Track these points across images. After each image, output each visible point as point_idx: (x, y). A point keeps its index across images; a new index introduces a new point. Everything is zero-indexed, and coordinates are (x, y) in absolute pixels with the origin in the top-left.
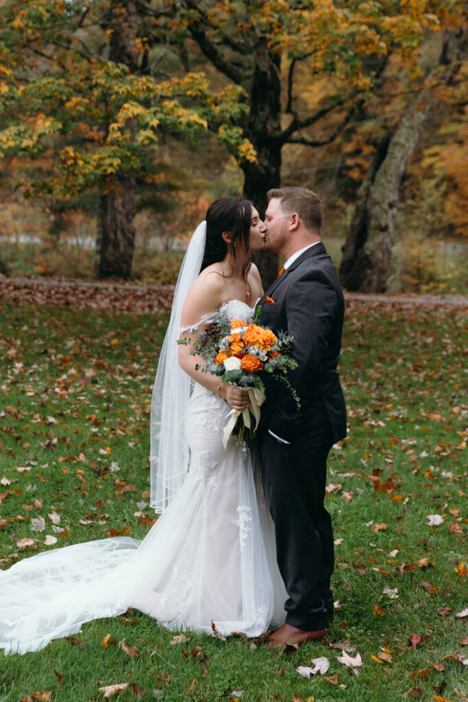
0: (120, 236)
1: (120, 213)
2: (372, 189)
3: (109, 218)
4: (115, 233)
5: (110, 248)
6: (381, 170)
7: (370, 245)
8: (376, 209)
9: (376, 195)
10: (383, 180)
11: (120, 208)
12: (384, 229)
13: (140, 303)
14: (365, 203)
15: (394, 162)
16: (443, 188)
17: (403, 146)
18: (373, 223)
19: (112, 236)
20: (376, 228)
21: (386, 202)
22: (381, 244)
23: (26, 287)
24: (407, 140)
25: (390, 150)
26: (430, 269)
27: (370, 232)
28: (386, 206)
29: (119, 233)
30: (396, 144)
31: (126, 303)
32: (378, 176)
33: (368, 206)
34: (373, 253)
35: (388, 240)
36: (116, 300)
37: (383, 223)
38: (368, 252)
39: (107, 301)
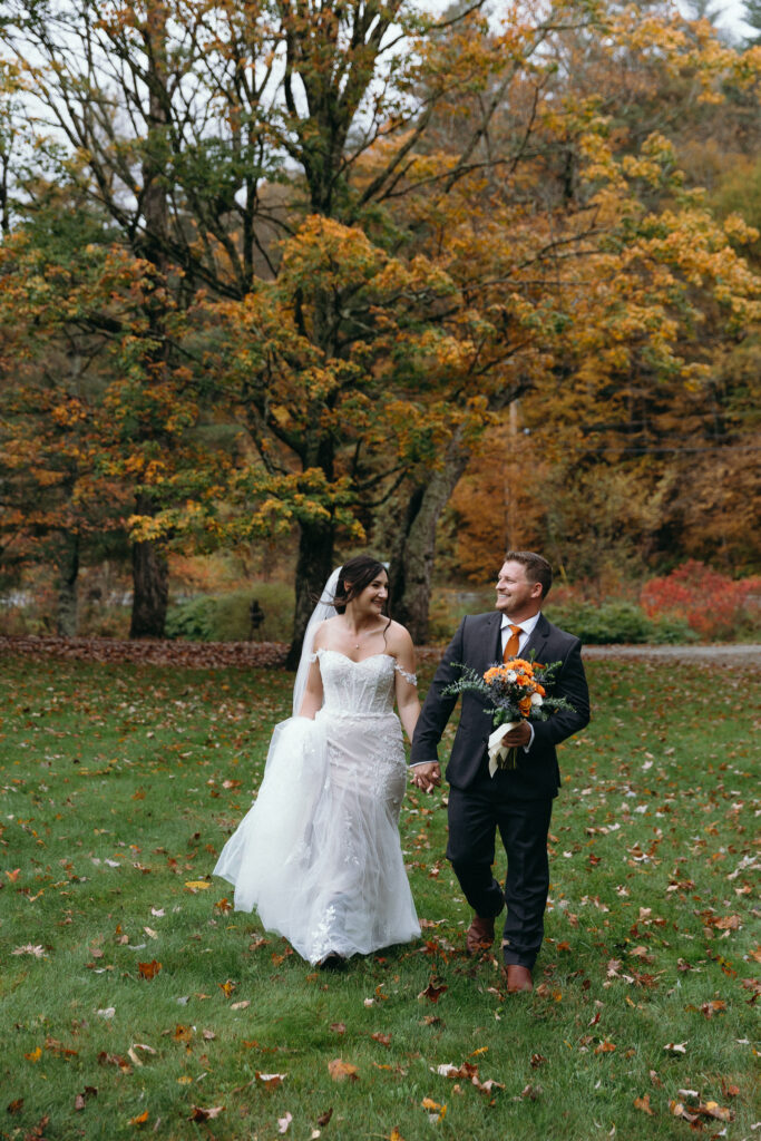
0: (154, 593)
1: (154, 570)
2: (408, 541)
3: (142, 575)
4: (149, 591)
5: (144, 606)
6: (416, 522)
7: (408, 597)
8: (413, 561)
9: (412, 548)
10: (418, 533)
11: (154, 565)
12: (421, 581)
13: (197, 659)
14: (401, 555)
15: (428, 514)
16: (452, 527)
17: (437, 498)
18: (410, 575)
19: (146, 593)
20: (413, 580)
21: (423, 554)
22: (419, 596)
23: (80, 646)
24: (441, 492)
25: (424, 503)
26: (441, 622)
27: (407, 584)
28: (422, 559)
29: (153, 590)
30: (429, 497)
31: (184, 659)
32: (413, 528)
33: (405, 558)
34: (411, 605)
35: (425, 592)
36: (172, 657)
37: (420, 575)
38: (406, 605)
39: (164, 657)
